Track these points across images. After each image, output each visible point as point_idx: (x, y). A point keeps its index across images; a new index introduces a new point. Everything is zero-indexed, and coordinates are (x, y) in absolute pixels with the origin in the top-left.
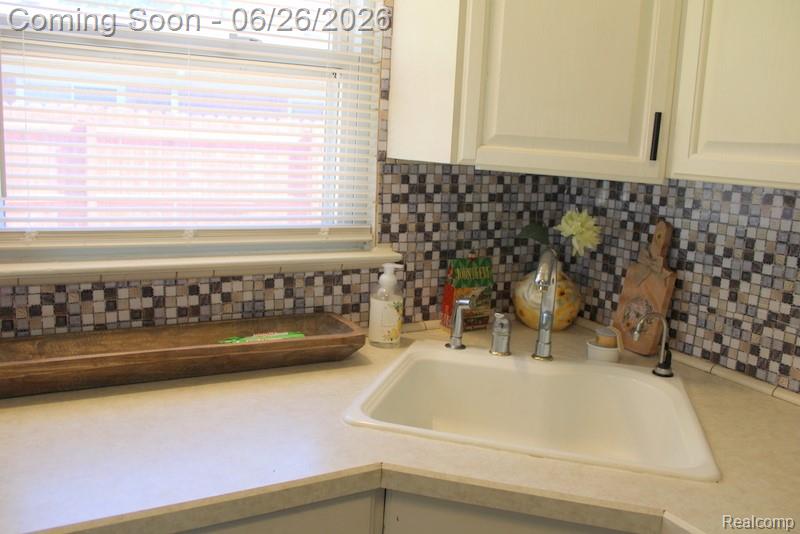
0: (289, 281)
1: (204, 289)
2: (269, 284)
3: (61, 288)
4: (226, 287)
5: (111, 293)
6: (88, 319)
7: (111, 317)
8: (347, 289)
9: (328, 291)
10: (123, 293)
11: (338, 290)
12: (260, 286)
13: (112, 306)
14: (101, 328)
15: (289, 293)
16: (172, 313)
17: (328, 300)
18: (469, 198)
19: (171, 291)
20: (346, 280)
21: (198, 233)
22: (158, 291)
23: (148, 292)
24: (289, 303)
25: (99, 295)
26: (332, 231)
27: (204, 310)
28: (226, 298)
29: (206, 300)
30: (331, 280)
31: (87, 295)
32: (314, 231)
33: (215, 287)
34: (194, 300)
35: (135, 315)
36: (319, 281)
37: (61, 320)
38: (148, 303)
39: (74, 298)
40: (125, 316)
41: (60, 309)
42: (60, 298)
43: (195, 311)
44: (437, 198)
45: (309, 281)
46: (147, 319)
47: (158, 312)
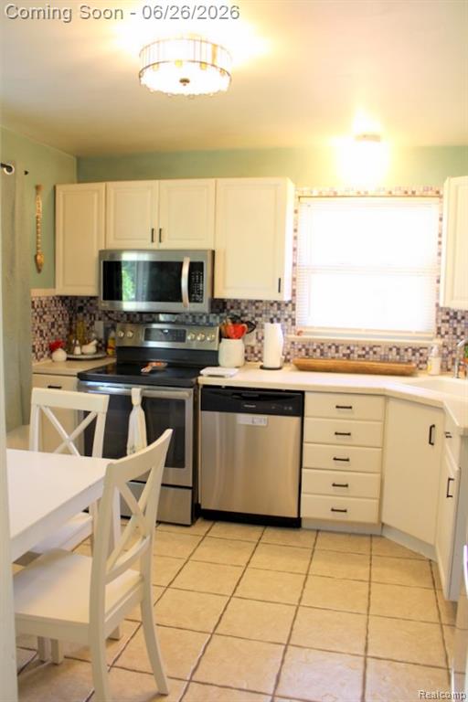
0: (398, 349)
1: (367, 349)
2: (391, 349)
3: (322, 344)
4: (375, 349)
5: (337, 347)
6: (329, 354)
7: (337, 355)
8: (421, 355)
9: (414, 355)
10: (341, 348)
11: (417, 354)
12: (387, 350)
13: (337, 351)
14: (333, 358)
15: (398, 354)
16: (356, 356)
17: (413, 358)
19: (356, 349)
20: (421, 351)
21: (367, 330)
22: (352, 348)
23: (348, 348)
24: (398, 357)
25: (333, 347)
26: (417, 332)
27: (367, 356)
28: (375, 353)
29: (367, 353)
30: (415, 351)
31: (330, 347)
32: (410, 332)
33: (371, 349)
34: (364, 352)
35: (344, 355)
36: (410, 350)
37: (322, 355)
38: (348, 352)
39: (326, 348)
40: (341, 355)
41: (322, 350)
42: (322, 347)
43: (364, 356)
44: (463, 321)
45: (406, 350)
46: (348, 356)
47: (352, 355)
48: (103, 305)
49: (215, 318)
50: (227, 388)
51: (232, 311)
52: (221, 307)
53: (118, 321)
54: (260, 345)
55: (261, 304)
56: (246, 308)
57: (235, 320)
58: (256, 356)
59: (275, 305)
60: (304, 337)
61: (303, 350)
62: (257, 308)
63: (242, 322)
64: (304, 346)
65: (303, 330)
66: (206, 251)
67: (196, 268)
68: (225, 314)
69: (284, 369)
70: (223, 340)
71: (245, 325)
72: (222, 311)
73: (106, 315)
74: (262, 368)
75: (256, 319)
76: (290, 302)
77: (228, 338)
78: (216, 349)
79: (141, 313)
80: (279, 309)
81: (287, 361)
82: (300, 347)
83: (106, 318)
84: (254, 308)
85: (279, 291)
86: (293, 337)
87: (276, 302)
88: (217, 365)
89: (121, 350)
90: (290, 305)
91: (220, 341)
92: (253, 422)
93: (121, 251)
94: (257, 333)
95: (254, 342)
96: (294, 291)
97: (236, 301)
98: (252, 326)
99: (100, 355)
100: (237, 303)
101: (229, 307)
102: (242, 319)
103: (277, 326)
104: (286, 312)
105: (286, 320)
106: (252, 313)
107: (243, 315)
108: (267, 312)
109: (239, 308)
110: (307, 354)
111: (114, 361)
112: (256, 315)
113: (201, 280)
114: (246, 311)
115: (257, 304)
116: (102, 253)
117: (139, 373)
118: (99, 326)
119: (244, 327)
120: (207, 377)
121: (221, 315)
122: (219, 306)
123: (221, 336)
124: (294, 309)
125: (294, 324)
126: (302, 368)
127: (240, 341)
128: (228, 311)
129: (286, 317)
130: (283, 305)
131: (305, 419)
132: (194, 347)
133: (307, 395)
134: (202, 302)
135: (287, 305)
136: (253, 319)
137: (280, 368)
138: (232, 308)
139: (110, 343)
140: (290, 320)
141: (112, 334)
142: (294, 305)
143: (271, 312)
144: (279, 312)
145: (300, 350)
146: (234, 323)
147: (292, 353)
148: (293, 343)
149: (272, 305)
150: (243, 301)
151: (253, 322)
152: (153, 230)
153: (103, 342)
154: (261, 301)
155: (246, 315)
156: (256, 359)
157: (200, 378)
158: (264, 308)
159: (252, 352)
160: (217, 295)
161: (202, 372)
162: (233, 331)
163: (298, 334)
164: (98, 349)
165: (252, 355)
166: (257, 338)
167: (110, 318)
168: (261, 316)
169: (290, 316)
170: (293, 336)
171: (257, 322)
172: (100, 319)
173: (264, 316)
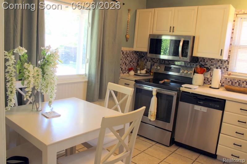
3: (240, 80)
6: (243, 85)
14: (244, 87)
25: (245, 82)
31: (243, 82)
37: (239, 85)
39: (241, 82)
42: (239, 82)
48: (149, 55)
49: (193, 65)
50: (192, 93)
51: (201, 63)
52: (196, 60)
53: (156, 63)
54: (211, 77)
55: (213, 61)
56: (207, 62)
57: (201, 66)
58: (209, 82)
59: (220, 61)
60: (231, 76)
61: (230, 82)
62: (212, 62)
63: (205, 67)
64: (231, 80)
65: (231, 73)
66: (191, 36)
67: (186, 43)
68: (198, 64)
69: (220, 89)
70: (195, 74)
71: (205, 69)
72: (197, 62)
73: (152, 60)
74: (210, 87)
75: (211, 67)
76: (227, 60)
77: (197, 73)
78: (192, 77)
80: (221, 63)
81: (222, 86)
82: (229, 80)
83: (152, 61)
84: (210, 62)
85: (221, 55)
86: (226, 76)
87: (220, 60)
88: (191, 84)
89: (155, 73)
90: (227, 62)
91: (194, 74)
92: (201, 109)
93: (161, 35)
94: (211, 73)
95: (209, 76)
96: (229, 56)
97: (203, 58)
98: (208, 69)
99: (147, 75)
100: (204, 59)
101: (200, 61)
102: (205, 66)
103: (219, 70)
104: (225, 65)
105: (224, 68)
106: (209, 64)
107: (205, 64)
108: (216, 64)
109: (204, 61)
110: (232, 84)
111: (152, 77)
112: (211, 65)
113: (187, 48)
114: (207, 63)
115: (212, 61)
116: (150, 35)
117: (158, 83)
118: (149, 64)
120: (185, 88)
121: (196, 64)
122: (195, 60)
123: (195, 72)
124: (228, 64)
125: (227, 70)
126: (228, 90)
127: (203, 75)
128: (199, 62)
129: (224, 67)
130: (223, 62)
131: (224, 112)
132: (183, 75)
133: (227, 101)
134: (187, 57)
135: (225, 62)
136: (210, 66)
137: (218, 89)
138: (201, 61)
139: (152, 71)
140: (226, 68)
141: (153, 67)
142: (228, 62)
143: (218, 64)
144: (221, 65)
145: (229, 82)
147: (225, 83)
148: (226, 78)
149: (218, 61)
150: (206, 58)
151: (209, 68)
152: (170, 27)
153: (150, 70)
154: (214, 59)
155: (207, 65)
156: (209, 83)
157: (181, 88)
158: (215, 62)
159: (208, 80)
160: (194, 55)
161: (182, 85)
162: (199, 71)
163: (229, 75)
164: (147, 72)
165: (207, 82)
166: (210, 75)
167: (153, 61)
168: (213, 65)
169: (226, 67)
170: (227, 75)
171: (211, 68)
172: (150, 61)
173: (214, 65)
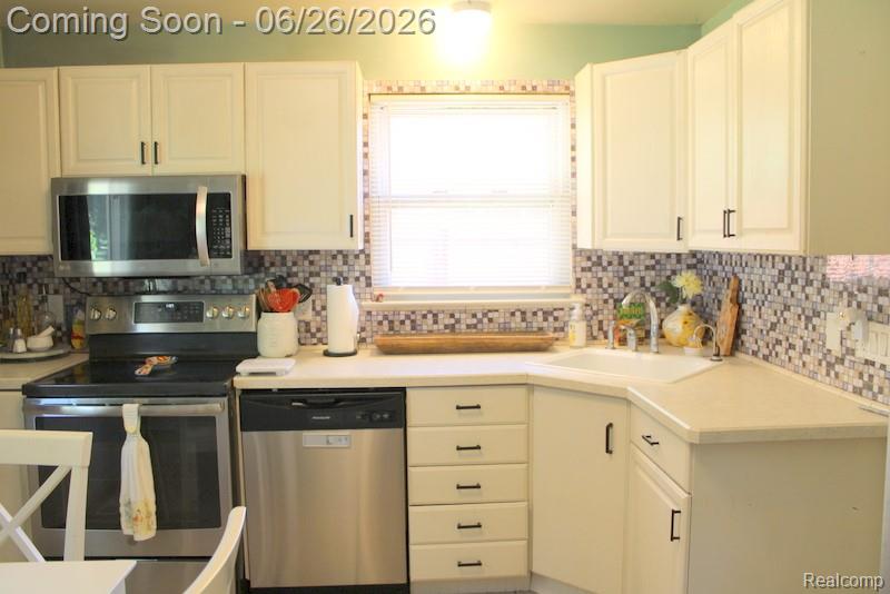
0: (523, 313)
1: (479, 316)
2: (513, 314)
3: (413, 313)
4: (490, 315)
5: (435, 315)
6: (425, 327)
7: (435, 327)
8: (556, 319)
9: (545, 319)
10: (441, 316)
11: (551, 319)
12: (508, 315)
13: (436, 322)
14: (430, 332)
15: (523, 320)
16: (464, 327)
17: (545, 324)
18: (631, 268)
19: (463, 316)
20: (556, 314)
21: (477, 288)
22: (457, 316)
23: (452, 316)
24: (524, 325)
25: (430, 316)
26: (548, 287)
27: (479, 326)
28: (490, 320)
29: (480, 321)
30: (546, 314)
31: (424, 316)
32: (538, 287)
33: (485, 315)
34: (475, 321)
35: (446, 327)
36: (540, 314)
37: (413, 328)
38: (452, 321)
39: (419, 317)
40: (442, 327)
41: (413, 321)
42: (413, 317)
43: (475, 326)
44: (610, 268)
45: (535, 314)
46: (452, 328)
47: (457, 326)
48: (62, 268)
49: (246, 281)
50: (281, 391)
51: (273, 270)
52: (255, 264)
53: (89, 295)
54: (318, 318)
55: (317, 257)
56: (295, 264)
57: (280, 282)
58: (313, 336)
59: (340, 257)
60: (385, 302)
61: (386, 323)
62: (311, 263)
63: (290, 286)
64: (386, 317)
65: (384, 293)
66: (234, 176)
67: (219, 203)
68: (262, 275)
69: (360, 352)
70: (263, 314)
71: (296, 290)
72: (257, 270)
73: (67, 285)
74: (327, 354)
75: (312, 280)
76: (362, 251)
77: (272, 311)
78: (253, 330)
79: (126, 279)
80: (345, 263)
81: (362, 340)
82: (380, 318)
83: (68, 290)
84: (306, 263)
85: (352, 236)
86: (368, 304)
87: (340, 252)
88: (255, 354)
89: (95, 339)
90: (362, 257)
91: (259, 317)
92: (328, 442)
93: (85, 180)
94: (314, 302)
95: (309, 316)
96: (367, 235)
97: (278, 252)
98: (307, 291)
99: (61, 352)
100: (281, 256)
101: (267, 265)
102: (290, 280)
103: (348, 288)
104: (357, 268)
105: (357, 279)
106: (303, 271)
107: (289, 275)
108: (327, 268)
109: (284, 264)
110: (391, 329)
111: (85, 358)
112: (311, 274)
113: (227, 222)
114: (295, 269)
115: (311, 258)
116: (55, 183)
117: (133, 379)
118: (56, 304)
119: (294, 293)
120: (247, 375)
121: (256, 276)
122: (255, 261)
123: (259, 311)
124: (368, 263)
125: (369, 285)
126: (388, 350)
127: (291, 314)
128: (267, 269)
129: (357, 274)
130: (351, 258)
131: (408, 429)
132: (218, 328)
133: (408, 390)
134: (230, 257)
135: (357, 257)
136: (306, 279)
137: (354, 353)
138: (272, 264)
139: (77, 329)
140: (363, 279)
141: (80, 315)
142: (368, 256)
143: (334, 268)
144: (345, 268)
145: (380, 323)
146: (277, 288)
147: (368, 329)
148: (369, 313)
149: (334, 257)
150: (290, 252)
151: (307, 285)
152: (143, 144)
153: (64, 329)
154: (317, 252)
155: (296, 274)
156: (315, 341)
157: (235, 379)
158: (323, 263)
159: (308, 331)
160: (252, 246)
161: (239, 368)
162: (278, 301)
163: (377, 300)
164: (56, 340)
165: (311, 336)
166: (314, 309)
167: (73, 290)
168: (318, 274)
169: (363, 273)
170: (370, 303)
171: (312, 285)
172: (56, 292)
173: (323, 274)
